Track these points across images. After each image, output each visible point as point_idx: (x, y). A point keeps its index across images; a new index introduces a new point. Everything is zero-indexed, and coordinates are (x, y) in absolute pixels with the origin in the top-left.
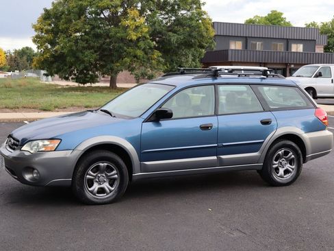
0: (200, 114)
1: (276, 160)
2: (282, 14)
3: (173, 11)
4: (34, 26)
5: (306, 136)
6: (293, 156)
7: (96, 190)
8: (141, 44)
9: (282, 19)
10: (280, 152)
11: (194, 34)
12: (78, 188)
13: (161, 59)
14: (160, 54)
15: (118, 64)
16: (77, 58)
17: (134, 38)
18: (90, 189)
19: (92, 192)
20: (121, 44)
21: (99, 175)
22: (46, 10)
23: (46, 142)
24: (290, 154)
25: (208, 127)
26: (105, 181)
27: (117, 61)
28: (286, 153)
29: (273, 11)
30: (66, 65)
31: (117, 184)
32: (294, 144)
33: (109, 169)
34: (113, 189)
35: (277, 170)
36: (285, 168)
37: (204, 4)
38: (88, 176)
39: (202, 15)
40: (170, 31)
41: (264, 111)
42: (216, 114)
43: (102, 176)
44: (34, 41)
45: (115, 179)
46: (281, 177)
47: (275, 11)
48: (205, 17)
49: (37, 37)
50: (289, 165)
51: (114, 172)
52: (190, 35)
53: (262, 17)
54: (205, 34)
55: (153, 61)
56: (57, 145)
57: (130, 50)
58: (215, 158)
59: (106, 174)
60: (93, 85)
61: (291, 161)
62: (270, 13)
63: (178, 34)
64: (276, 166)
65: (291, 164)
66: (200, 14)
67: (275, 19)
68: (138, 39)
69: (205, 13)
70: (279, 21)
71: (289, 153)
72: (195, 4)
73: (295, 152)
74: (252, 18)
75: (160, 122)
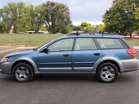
1: (103, 71)
4: (103, 17)
5: (120, 62)
6: (113, 70)
10: (105, 68)
16: (116, 27)
17: (137, 19)
19: (19, 77)
20: (132, 21)
21: (22, 71)
22: (107, 11)
24: (111, 69)
25: (67, 55)
26: (24, 74)
27: (131, 28)
30: (113, 30)
34: (27, 77)
36: (109, 75)
38: (17, 72)
41: (98, 49)
42: (73, 50)
44: (103, 22)
45: (28, 73)
46: (106, 79)
49: (104, 20)
50: (111, 74)
57: (136, 23)
58: (71, 68)
59: (24, 71)
60: (126, 37)
61: (112, 72)
64: (104, 74)
65: (112, 73)
73: (114, 68)
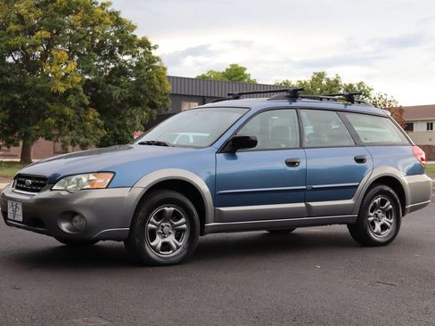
0: (283, 146)
1: (372, 212)
2: (245, 69)
3: (112, 56)
5: (406, 180)
6: (391, 206)
7: (160, 245)
8: (71, 98)
9: (246, 76)
10: (376, 201)
11: (144, 87)
12: (137, 240)
13: (99, 121)
14: (97, 114)
15: (37, 127)
17: (62, 90)
18: (152, 244)
19: (154, 248)
20: (42, 99)
21: (163, 224)
23: (92, 177)
24: (387, 204)
25: (295, 163)
26: (170, 233)
27: (35, 124)
28: (383, 202)
29: (232, 66)
31: (185, 237)
32: (391, 191)
33: (176, 216)
34: (180, 244)
35: (373, 224)
36: (382, 223)
37: (155, 48)
38: (150, 225)
39: (154, 62)
40: (110, 82)
41: (356, 145)
42: (301, 147)
43: (167, 226)
45: (183, 230)
46: (378, 234)
47: (236, 65)
48: (158, 64)
50: (386, 218)
51: (183, 220)
52: (137, 89)
53: (218, 73)
54: (158, 87)
55: (89, 123)
56: (108, 180)
57: (55, 107)
58: (303, 205)
59: (171, 224)
61: (388, 214)
62: (229, 67)
63: (122, 87)
64: (372, 218)
65: (388, 217)
66: (152, 60)
67: (235, 76)
68: (67, 93)
69: (158, 59)
70: (242, 79)
71: (386, 201)
72: (143, 47)
73: (394, 202)
74: (205, 73)
75: (237, 154)
